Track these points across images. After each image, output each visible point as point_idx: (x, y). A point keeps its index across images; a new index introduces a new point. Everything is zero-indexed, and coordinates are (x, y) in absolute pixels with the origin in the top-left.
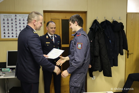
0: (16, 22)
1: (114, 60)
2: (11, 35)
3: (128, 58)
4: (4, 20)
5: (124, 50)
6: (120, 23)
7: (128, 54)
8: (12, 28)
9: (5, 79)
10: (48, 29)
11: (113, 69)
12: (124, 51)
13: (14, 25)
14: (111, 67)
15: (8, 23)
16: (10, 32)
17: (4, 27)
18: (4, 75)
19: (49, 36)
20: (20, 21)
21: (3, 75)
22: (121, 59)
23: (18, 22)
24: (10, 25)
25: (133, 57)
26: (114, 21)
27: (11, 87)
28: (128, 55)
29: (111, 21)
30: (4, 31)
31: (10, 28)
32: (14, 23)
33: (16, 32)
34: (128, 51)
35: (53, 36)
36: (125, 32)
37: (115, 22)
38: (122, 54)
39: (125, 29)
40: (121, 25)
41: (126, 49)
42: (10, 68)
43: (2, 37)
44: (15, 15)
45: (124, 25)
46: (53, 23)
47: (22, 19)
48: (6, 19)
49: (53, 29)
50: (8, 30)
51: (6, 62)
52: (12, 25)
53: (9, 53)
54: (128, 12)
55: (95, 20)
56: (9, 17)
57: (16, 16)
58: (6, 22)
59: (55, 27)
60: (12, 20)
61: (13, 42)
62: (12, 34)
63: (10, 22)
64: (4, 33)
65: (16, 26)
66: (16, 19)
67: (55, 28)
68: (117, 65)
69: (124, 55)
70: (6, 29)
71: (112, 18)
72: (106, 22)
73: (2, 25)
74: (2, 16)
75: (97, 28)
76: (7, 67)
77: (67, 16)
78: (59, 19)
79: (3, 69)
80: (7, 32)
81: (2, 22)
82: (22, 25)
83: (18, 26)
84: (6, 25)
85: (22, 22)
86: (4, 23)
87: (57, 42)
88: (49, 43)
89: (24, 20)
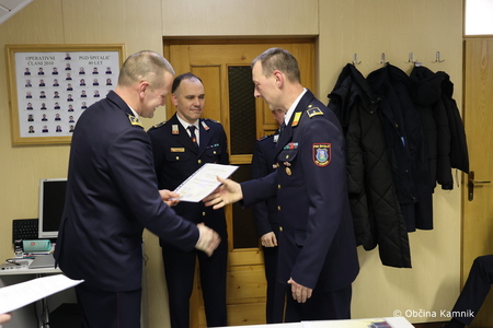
0: (69, 79)
1: (417, 206)
2: (52, 125)
3: (471, 198)
4: (28, 74)
5: (454, 170)
6: (439, 72)
7: (471, 186)
8: (57, 100)
10: (179, 101)
11: (416, 238)
12: (456, 174)
13: (62, 90)
14: (409, 234)
15: (42, 85)
16: (51, 114)
17: (29, 97)
18: (30, 261)
19: (181, 127)
20: (82, 77)
21: (27, 263)
22: (446, 205)
23: (76, 79)
24: (49, 91)
26: (415, 68)
28: (471, 190)
29: (406, 67)
30: (30, 112)
31: (50, 102)
32: (64, 85)
34: (471, 176)
35: (196, 124)
37: (420, 71)
38: (448, 185)
39: (457, 95)
40: (443, 82)
41: (464, 167)
42: (52, 240)
43: (24, 133)
44: (64, 55)
45: (456, 79)
46: (193, 78)
47: (89, 70)
48: (34, 71)
49: (197, 101)
50: (44, 108)
52: (56, 89)
53: (48, 186)
54: (467, 33)
56: (46, 63)
57: (68, 58)
58: (35, 80)
60: (55, 73)
62: (58, 123)
63: (49, 79)
64: (31, 120)
66: (68, 69)
67: (201, 97)
68: (429, 226)
69: (457, 189)
70: (37, 103)
71: (411, 56)
72: (388, 73)
73: (22, 92)
74: (22, 61)
75: (355, 94)
76: (41, 234)
77: (246, 55)
78: (219, 66)
79: (27, 243)
80: (38, 114)
81: (21, 80)
82: (90, 91)
83: (76, 94)
84: (36, 91)
85: (89, 79)
86: (29, 85)
87: (209, 145)
88: (183, 150)
89: (95, 73)
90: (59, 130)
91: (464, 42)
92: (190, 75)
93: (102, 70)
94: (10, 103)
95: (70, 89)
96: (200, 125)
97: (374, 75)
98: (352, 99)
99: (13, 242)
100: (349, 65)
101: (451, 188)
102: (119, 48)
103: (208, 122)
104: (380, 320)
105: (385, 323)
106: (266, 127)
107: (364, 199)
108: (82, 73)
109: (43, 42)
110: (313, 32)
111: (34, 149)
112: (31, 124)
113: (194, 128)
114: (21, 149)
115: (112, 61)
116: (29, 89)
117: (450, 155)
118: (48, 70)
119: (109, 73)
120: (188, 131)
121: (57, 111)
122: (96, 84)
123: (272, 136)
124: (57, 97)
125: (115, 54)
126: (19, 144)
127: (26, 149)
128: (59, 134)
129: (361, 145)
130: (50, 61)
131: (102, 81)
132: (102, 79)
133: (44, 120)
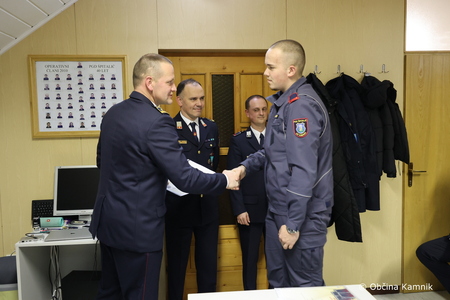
0: (80, 84)
1: (367, 191)
2: (66, 122)
3: (410, 185)
4: (46, 79)
5: (397, 162)
6: (385, 81)
7: (410, 175)
8: (70, 101)
9: (49, 247)
11: (366, 218)
12: (399, 164)
13: (75, 93)
14: (360, 214)
15: (58, 88)
16: (65, 113)
17: (47, 98)
18: (46, 235)
19: (184, 123)
20: (91, 82)
21: (43, 237)
22: (390, 189)
23: (87, 84)
24: (64, 94)
25: (427, 184)
26: (365, 77)
27: (66, 272)
28: (410, 178)
29: (358, 77)
30: (48, 111)
31: (64, 103)
32: (76, 88)
33: (82, 112)
34: (411, 166)
35: (196, 121)
36: (401, 109)
37: (369, 81)
38: (392, 174)
39: (399, 100)
40: (388, 89)
41: (405, 159)
42: (65, 218)
43: (42, 128)
44: (77, 64)
45: (398, 87)
47: (97, 77)
48: (52, 77)
50: (59, 108)
51: (52, 201)
52: (70, 92)
53: (62, 172)
54: (407, 50)
55: (311, 74)
56: (62, 71)
57: (80, 67)
58: (53, 84)
60: (69, 79)
61: (73, 141)
62: (71, 120)
63: (64, 84)
64: (48, 117)
65: (81, 95)
66: (80, 75)
67: (202, 98)
68: (377, 208)
69: (399, 177)
70: (53, 104)
71: (362, 67)
72: (343, 81)
73: (41, 94)
74: (41, 68)
76: (56, 212)
77: (226, 66)
78: (204, 74)
79: (43, 220)
80: (54, 113)
81: (40, 84)
82: (98, 93)
83: (86, 96)
84: (53, 94)
85: (97, 84)
86: (47, 89)
87: (207, 139)
88: (185, 142)
89: (102, 79)
90: (71, 126)
91: (405, 57)
92: (192, 81)
93: (108, 77)
94: (31, 103)
95: (81, 92)
96: (200, 122)
97: (332, 83)
99: (32, 219)
101: (395, 176)
102: (122, 59)
104: (341, 288)
105: (346, 290)
106: (242, 125)
108: (91, 79)
109: (59, 53)
113: (195, 124)
114: (40, 142)
115: (116, 69)
117: (394, 149)
118: (63, 76)
119: (114, 79)
120: (190, 127)
122: (103, 88)
123: (245, 132)
124: (70, 98)
125: (119, 64)
126: (38, 137)
127: (44, 141)
130: (65, 68)
131: (108, 86)
132: (108, 84)
133: (59, 117)
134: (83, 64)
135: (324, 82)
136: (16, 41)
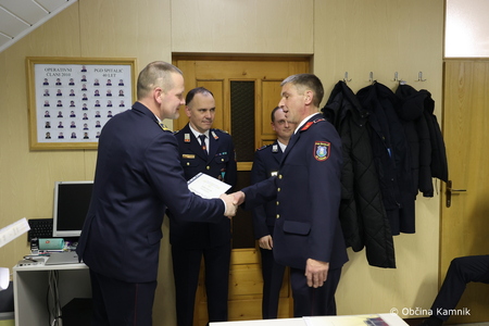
0: (84, 89)
1: (401, 212)
2: (67, 132)
3: (448, 205)
4: (46, 84)
5: (434, 179)
6: (422, 91)
7: (449, 194)
8: (72, 109)
9: (47, 272)
10: (193, 113)
11: (400, 241)
12: (436, 182)
13: (78, 100)
14: (394, 237)
15: (59, 94)
16: (67, 122)
17: (47, 105)
18: (46, 258)
19: (192, 135)
20: (97, 88)
21: (43, 260)
22: (427, 211)
23: (91, 90)
24: (66, 100)
25: (465, 205)
26: (400, 86)
27: (66, 301)
28: (449, 198)
29: (392, 85)
30: (47, 119)
31: (66, 111)
32: (79, 95)
33: (85, 122)
34: (449, 184)
35: (207, 134)
36: (439, 121)
37: (405, 90)
38: (429, 193)
39: (437, 112)
40: (425, 99)
41: (444, 176)
42: (66, 239)
43: (41, 139)
44: (80, 67)
45: (436, 97)
46: (205, 93)
47: (103, 82)
48: (52, 81)
49: (208, 114)
50: (60, 116)
51: (52, 219)
52: (72, 98)
53: (63, 189)
54: (447, 55)
56: (64, 75)
57: (84, 70)
58: (53, 90)
59: (212, 106)
60: (72, 84)
61: (75, 153)
62: (73, 130)
63: (66, 90)
64: (48, 126)
65: (85, 102)
66: (84, 80)
67: (213, 109)
68: (412, 230)
69: (436, 196)
70: (54, 111)
71: (396, 75)
72: (376, 90)
73: (40, 101)
74: (41, 71)
75: (347, 109)
76: (56, 233)
77: (247, 71)
78: (222, 81)
79: (42, 242)
80: (54, 122)
81: (40, 90)
82: (104, 101)
83: (91, 104)
84: (53, 100)
85: (103, 90)
86: (47, 94)
87: (218, 153)
88: (193, 157)
89: (109, 84)
90: (73, 136)
91: (444, 64)
92: (202, 89)
93: (115, 82)
94: (29, 111)
95: (85, 99)
96: (210, 135)
97: (363, 91)
98: (343, 113)
99: (29, 240)
100: (340, 82)
101: (432, 196)
102: (131, 63)
103: (217, 132)
104: (375, 316)
105: (379, 319)
106: (264, 137)
107: (353, 205)
108: (97, 84)
109: (61, 55)
110: (308, 52)
111: (50, 153)
112: (48, 130)
113: (205, 137)
114: (38, 154)
115: (124, 74)
116: (47, 98)
117: (431, 166)
118: (65, 81)
120: (199, 140)
121: (73, 119)
122: (109, 95)
123: (271, 146)
124: (73, 106)
125: (129, 68)
126: (36, 149)
127: (43, 153)
128: (74, 140)
129: (351, 155)
130: (68, 72)
131: (115, 93)
132: (115, 90)
133: (60, 127)
134: (88, 67)
135: (355, 91)
136: (13, 41)
